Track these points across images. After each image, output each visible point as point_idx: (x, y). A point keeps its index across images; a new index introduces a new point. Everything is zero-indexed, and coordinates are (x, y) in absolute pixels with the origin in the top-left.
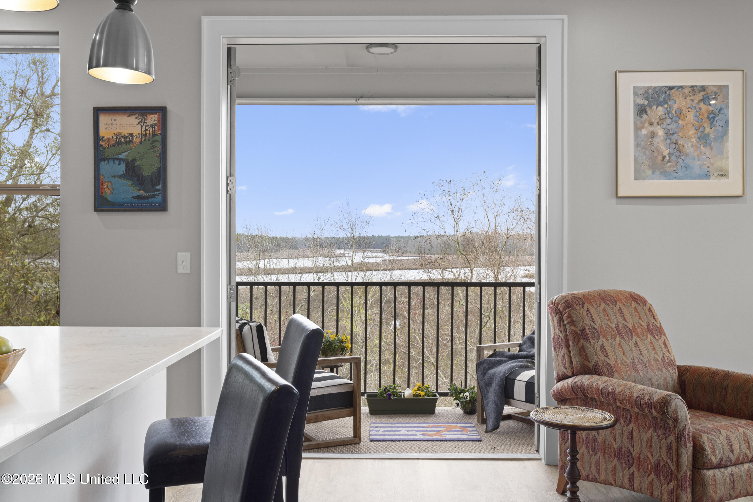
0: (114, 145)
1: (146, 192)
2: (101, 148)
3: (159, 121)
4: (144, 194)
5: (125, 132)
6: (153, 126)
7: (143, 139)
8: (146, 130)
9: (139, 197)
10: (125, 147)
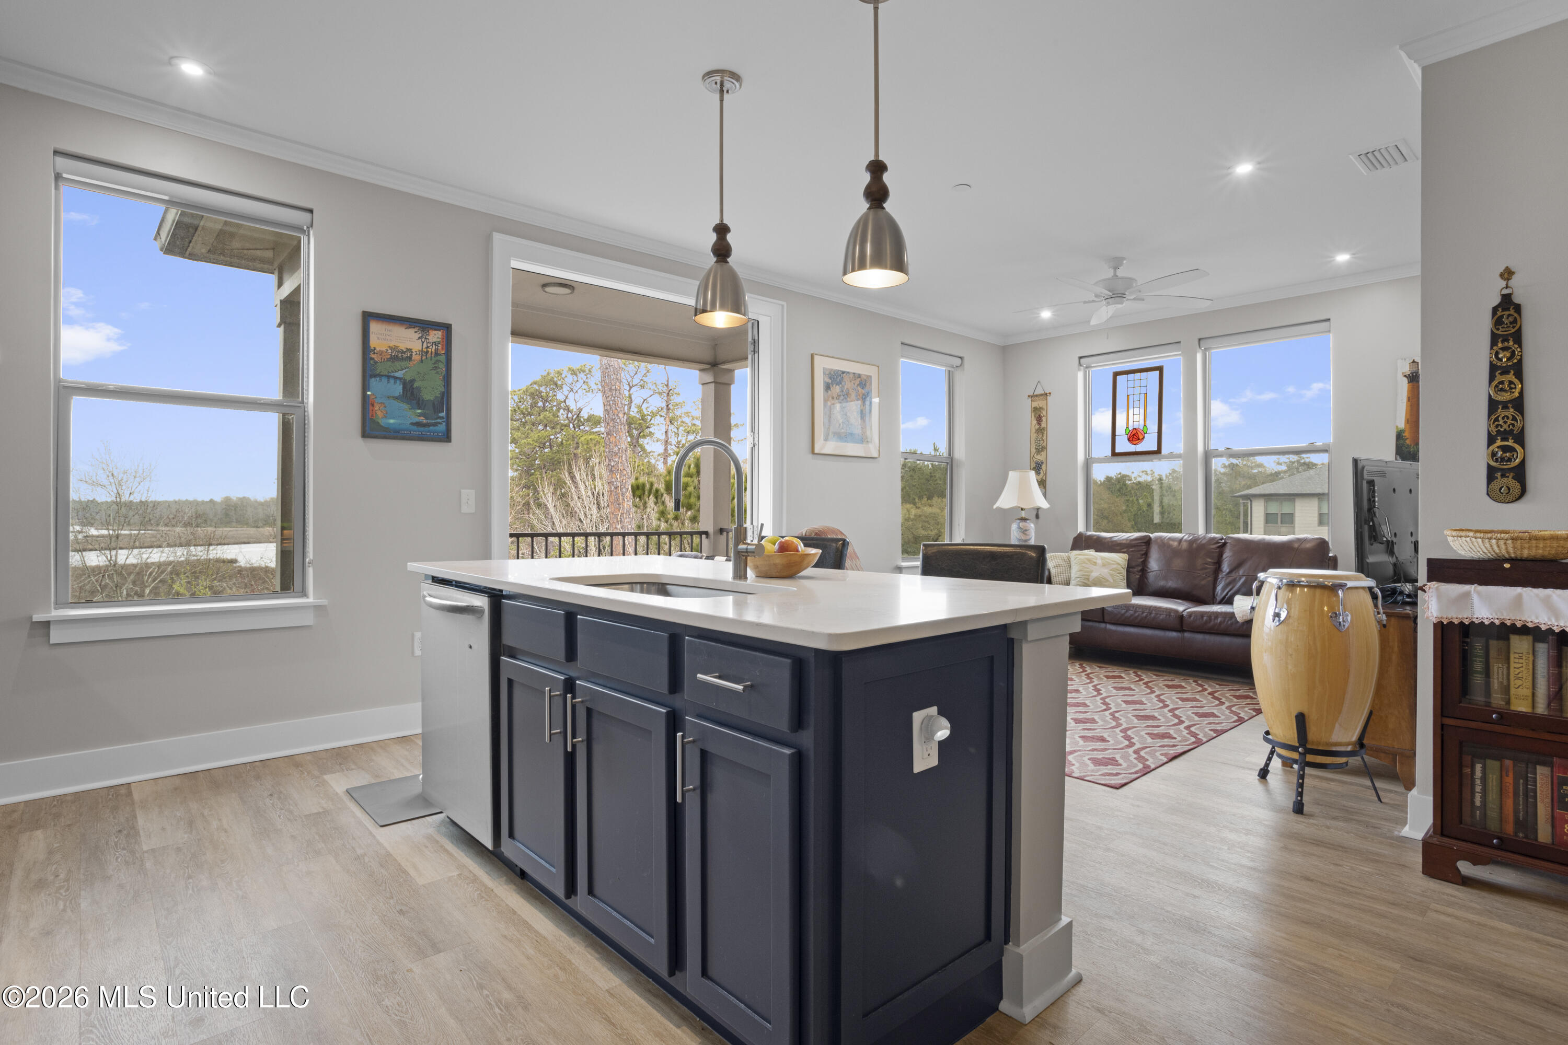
0: (388, 360)
1: (427, 419)
2: (372, 362)
3: (443, 339)
4: (425, 421)
5: (403, 347)
6: (436, 344)
7: (424, 358)
8: (428, 347)
9: (418, 424)
10: (403, 364)
